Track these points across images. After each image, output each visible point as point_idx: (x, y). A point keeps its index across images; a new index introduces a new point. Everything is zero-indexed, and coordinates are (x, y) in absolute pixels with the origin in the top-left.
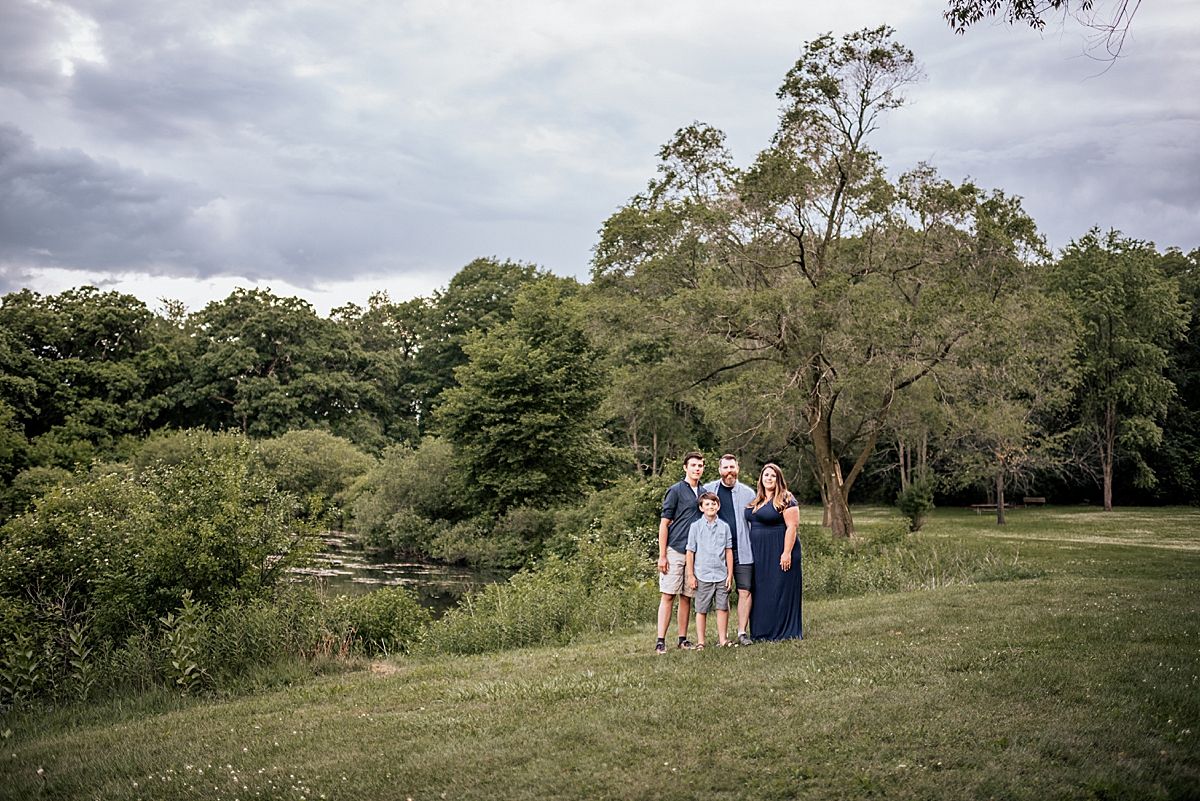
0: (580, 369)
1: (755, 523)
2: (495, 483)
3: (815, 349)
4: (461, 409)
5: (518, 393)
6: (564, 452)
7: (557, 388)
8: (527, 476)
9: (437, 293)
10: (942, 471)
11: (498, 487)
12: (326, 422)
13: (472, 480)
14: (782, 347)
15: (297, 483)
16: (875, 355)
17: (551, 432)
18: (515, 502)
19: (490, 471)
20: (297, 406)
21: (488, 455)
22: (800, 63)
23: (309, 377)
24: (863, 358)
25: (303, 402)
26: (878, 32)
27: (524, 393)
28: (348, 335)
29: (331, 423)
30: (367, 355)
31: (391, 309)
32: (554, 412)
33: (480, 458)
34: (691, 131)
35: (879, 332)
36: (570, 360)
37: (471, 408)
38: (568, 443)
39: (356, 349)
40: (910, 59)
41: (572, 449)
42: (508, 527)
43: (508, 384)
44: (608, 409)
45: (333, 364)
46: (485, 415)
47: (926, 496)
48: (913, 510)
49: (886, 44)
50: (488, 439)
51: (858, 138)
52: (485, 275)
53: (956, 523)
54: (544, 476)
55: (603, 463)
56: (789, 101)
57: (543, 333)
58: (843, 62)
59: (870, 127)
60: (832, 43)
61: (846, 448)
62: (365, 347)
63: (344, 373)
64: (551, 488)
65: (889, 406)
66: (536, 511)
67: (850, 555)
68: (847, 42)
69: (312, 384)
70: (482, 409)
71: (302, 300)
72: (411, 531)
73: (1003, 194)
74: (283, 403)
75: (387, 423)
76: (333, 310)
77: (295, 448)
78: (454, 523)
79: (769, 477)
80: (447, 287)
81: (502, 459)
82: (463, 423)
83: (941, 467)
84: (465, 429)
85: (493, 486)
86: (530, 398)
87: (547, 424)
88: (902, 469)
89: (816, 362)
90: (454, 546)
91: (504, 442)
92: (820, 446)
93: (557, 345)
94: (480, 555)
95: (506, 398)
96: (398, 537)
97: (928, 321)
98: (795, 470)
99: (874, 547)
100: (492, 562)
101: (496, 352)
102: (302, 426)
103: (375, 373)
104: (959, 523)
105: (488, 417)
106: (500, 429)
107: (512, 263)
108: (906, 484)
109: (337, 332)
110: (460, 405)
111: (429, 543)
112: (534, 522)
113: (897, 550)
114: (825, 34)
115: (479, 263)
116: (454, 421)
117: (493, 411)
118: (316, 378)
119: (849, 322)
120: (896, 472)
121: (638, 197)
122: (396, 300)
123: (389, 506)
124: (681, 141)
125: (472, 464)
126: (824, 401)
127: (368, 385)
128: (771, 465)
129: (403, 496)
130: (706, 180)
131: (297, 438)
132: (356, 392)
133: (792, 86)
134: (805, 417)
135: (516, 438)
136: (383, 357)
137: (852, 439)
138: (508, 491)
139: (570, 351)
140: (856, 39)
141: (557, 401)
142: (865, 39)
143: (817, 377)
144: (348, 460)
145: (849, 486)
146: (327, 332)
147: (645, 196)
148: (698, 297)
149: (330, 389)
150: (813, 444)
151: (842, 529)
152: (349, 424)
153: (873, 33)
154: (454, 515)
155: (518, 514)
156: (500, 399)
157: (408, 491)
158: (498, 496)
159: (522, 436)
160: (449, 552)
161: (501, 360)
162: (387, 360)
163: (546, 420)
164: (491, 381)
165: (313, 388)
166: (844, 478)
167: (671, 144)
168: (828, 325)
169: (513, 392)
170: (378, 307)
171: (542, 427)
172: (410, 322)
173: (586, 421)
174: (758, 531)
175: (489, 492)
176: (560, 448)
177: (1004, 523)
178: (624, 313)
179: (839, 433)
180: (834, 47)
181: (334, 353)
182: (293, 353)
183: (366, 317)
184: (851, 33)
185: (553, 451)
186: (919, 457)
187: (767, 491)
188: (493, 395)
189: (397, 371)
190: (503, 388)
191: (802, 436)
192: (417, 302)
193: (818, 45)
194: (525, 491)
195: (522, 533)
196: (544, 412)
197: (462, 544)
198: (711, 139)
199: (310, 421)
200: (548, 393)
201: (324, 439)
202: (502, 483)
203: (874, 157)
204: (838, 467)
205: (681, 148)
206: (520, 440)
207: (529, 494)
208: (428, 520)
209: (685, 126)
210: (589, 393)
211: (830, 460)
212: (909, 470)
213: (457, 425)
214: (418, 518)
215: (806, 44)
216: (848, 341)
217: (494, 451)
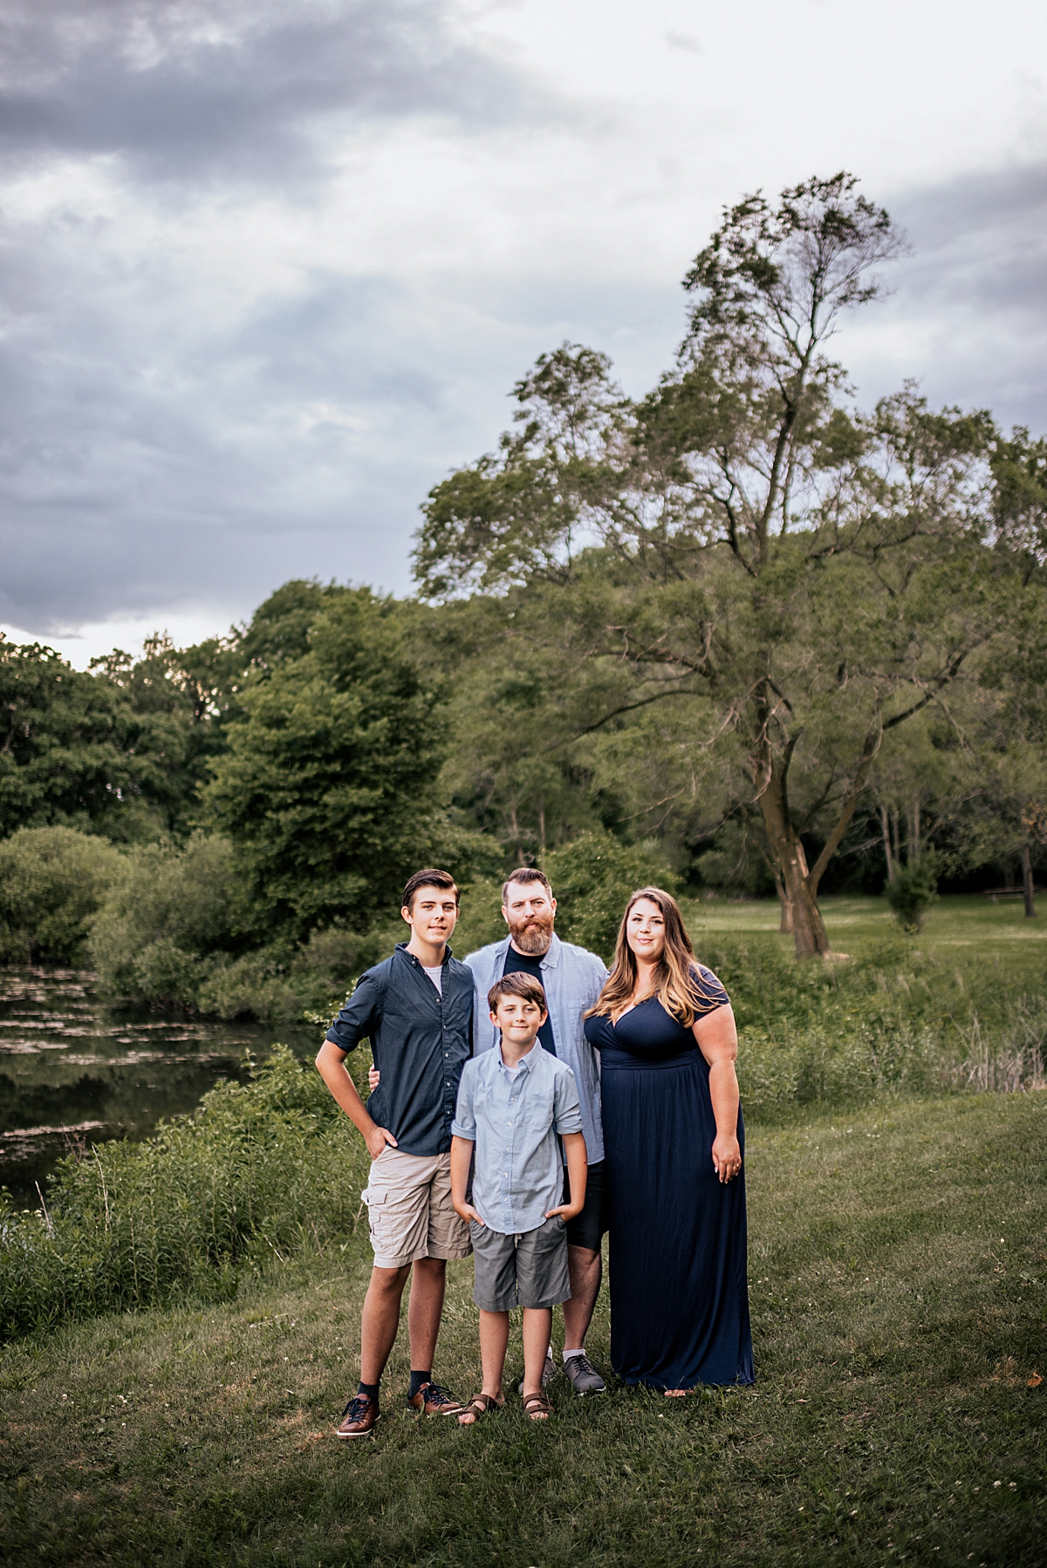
0: (413, 721)
1: (612, 1054)
2: (292, 895)
3: (758, 672)
4: (234, 787)
5: (319, 760)
6: (391, 845)
7: (378, 751)
8: (339, 884)
9: (236, 631)
10: (947, 847)
11: (295, 901)
12: (83, 815)
13: (259, 892)
14: (707, 672)
15: (31, 904)
16: (850, 676)
17: (370, 816)
18: (320, 922)
19: (285, 878)
20: (42, 794)
21: (280, 854)
22: (717, 238)
23: (59, 754)
24: (833, 680)
25: (50, 789)
26: (832, 183)
27: (328, 759)
28: (112, 694)
29: (92, 816)
30: (140, 719)
31: (173, 655)
32: (373, 786)
33: (268, 858)
34: (560, 358)
35: (857, 640)
36: (397, 708)
37: (250, 785)
38: (397, 831)
39: (123, 711)
40: (883, 224)
41: (403, 839)
42: (311, 960)
43: (304, 747)
44: (454, 777)
45: (91, 734)
46: (272, 795)
47: (926, 884)
48: (908, 906)
49: (845, 203)
50: (278, 830)
51: (809, 349)
52: (301, 603)
53: (967, 918)
54: (363, 882)
55: (453, 857)
56: (703, 294)
57: (356, 669)
58: (782, 236)
59: (827, 332)
60: (764, 208)
61: (809, 820)
62: (139, 709)
63: (108, 745)
64: (375, 900)
65: (875, 754)
66: (352, 935)
67: (826, 988)
68: (787, 201)
69: (61, 763)
70: (265, 786)
71: (46, 648)
72: (170, 973)
73: (1026, 433)
74: (21, 791)
75: (173, 811)
76: (92, 660)
77: (27, 854)
78: (236, 958)
79: (643, 926)
80: (249, 621)
81: (300, 860)
82: (243, 807)
83: (941, 839)
84: (244, 817)
85: (289, 900)
86: (336, 767)
87: (363, 803)
88: (887, 847)
89: (760, 691)
90: (232, 994)
91: (302, 834)
92: (773, 820)
93: (375, 687)
94: (273, 1004)
95: (302, 768)
96: (151, 982)
97: (931, 616)
98: (737, 854)
99: (862, 973)
100: (289, 1015)
101: (283, 700)
102: (50, 821)
103: (152, 745)
104: (972, 918)
105: (277, 797)
106: (293, 814)
107: (338, 584)
108: (892, 865)
109: (95, 690)
110: (231, 781)
111: (196, 989)
112: (351, 953)
113: (901, 978)
114: (753, 194)
115: (295, 586)
116: (229, 806)
117: (282, 789)
118: (68, 755)
119: (808, 626)
120: (878, 850)
121: (484, 459)
122: (182, 644)
123: (140, 935)
124: (546, 374)
125: (257, 869)
126: (776, 750)
127: (142, 762)
128: (651, 890)
129: (158, 920)
130: (587, 433)
131: (32, 840)
132: (125, 770)
133: (706, 272)
134: (748, 777)
135: (318, 827)
136: (162, 722)
137: (817, 807)
138: (311, 907)
139: (397, 694)
140: (800, 195)
141: (377, 768)
142: (813, 195)
143: (763, 713)
144: (103, 869)
145: (817, 877)
146: (82, 690)
147: (496, 458)
148: (575, 597)
149: (88, 769)
150: (762, 816)
151: (811, 944)
152: (118, 817)
153: (826, 185)
154: (238, 945)
155: (325, 940)
156: (294, 770)
157: (168, 911)
158: (296, 915)
159: (327, 824)
160: (224, 1002)
161: (290, 711)
162: (168, 726)
163: (360, 798)
164: (278, 743)
165: (63, 769)
166: (810, 865)
167: (531, 378)
168: (776, 633)
169: (312, 759)
170: (157, 653)
171: (357, 810)
172: (201, 671)
173: (423, 798)
174: (621, 1075)
175: (283, 910)
176: (383, 838)
177: (1034, 915)
178: (460, 628)
179: (798, 799)
180: (767, 213)
181: (91, 718)
182: (33, 721)
183: (138, 667)
184: (793, 186)
185: (375, 845)
186: (910, 827)
187: (641, 965)
188: (284, 765)
189: (183, 740)
190: (295, 753)
191: (746, 805)
192: (211, 645)
193: (743, 211)
194: (337, 906)
195: (334, 969)
196: (360, 786)
197: (244, 991)
198: (588, 367)
199: (62, 815)
200: (365, 759)
201: (69, 839)
202: (302, 894)
203: (836, 371)
204: (800, 850)
205: (546, 385)
206: (325, 831)
207: (342, 910)
208: (194, 955)
209: (550, 348)
210: (426, 755)
211: (788, 840)
212: (897, 847)
213: (234, 812)
214: (180, 952)
215: (724, 210)
216: (807, 656)
217: (289, 848)
